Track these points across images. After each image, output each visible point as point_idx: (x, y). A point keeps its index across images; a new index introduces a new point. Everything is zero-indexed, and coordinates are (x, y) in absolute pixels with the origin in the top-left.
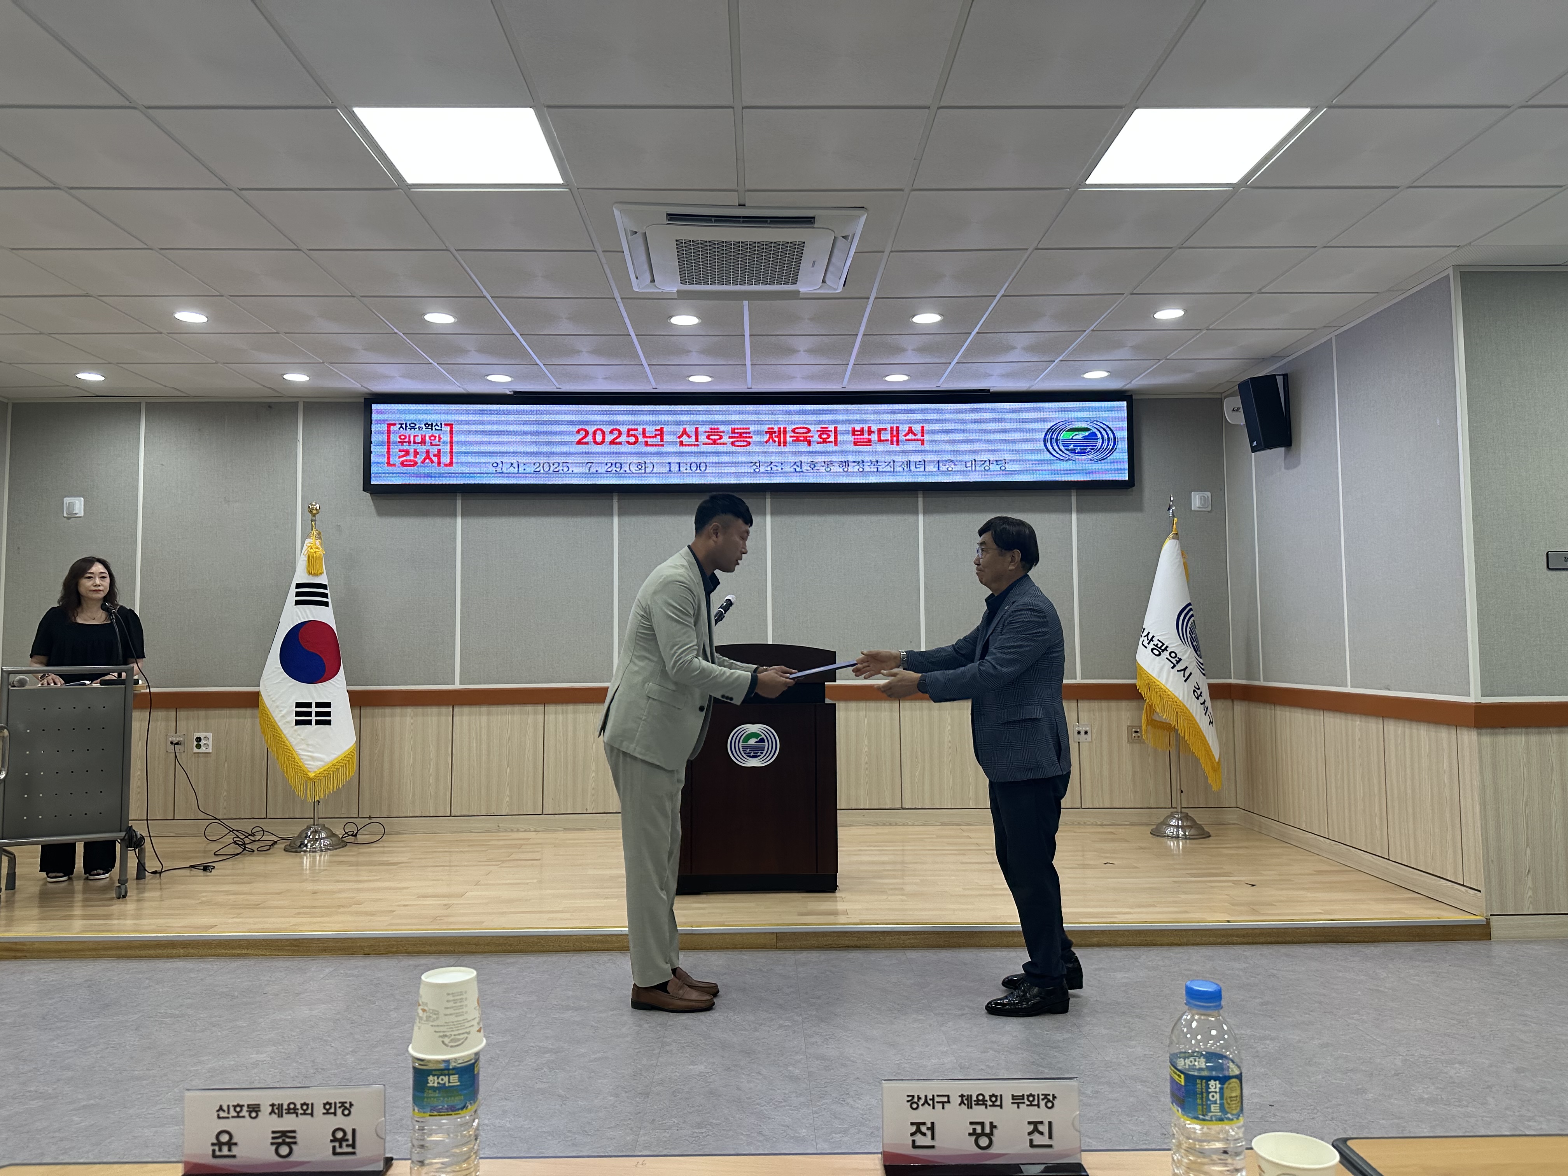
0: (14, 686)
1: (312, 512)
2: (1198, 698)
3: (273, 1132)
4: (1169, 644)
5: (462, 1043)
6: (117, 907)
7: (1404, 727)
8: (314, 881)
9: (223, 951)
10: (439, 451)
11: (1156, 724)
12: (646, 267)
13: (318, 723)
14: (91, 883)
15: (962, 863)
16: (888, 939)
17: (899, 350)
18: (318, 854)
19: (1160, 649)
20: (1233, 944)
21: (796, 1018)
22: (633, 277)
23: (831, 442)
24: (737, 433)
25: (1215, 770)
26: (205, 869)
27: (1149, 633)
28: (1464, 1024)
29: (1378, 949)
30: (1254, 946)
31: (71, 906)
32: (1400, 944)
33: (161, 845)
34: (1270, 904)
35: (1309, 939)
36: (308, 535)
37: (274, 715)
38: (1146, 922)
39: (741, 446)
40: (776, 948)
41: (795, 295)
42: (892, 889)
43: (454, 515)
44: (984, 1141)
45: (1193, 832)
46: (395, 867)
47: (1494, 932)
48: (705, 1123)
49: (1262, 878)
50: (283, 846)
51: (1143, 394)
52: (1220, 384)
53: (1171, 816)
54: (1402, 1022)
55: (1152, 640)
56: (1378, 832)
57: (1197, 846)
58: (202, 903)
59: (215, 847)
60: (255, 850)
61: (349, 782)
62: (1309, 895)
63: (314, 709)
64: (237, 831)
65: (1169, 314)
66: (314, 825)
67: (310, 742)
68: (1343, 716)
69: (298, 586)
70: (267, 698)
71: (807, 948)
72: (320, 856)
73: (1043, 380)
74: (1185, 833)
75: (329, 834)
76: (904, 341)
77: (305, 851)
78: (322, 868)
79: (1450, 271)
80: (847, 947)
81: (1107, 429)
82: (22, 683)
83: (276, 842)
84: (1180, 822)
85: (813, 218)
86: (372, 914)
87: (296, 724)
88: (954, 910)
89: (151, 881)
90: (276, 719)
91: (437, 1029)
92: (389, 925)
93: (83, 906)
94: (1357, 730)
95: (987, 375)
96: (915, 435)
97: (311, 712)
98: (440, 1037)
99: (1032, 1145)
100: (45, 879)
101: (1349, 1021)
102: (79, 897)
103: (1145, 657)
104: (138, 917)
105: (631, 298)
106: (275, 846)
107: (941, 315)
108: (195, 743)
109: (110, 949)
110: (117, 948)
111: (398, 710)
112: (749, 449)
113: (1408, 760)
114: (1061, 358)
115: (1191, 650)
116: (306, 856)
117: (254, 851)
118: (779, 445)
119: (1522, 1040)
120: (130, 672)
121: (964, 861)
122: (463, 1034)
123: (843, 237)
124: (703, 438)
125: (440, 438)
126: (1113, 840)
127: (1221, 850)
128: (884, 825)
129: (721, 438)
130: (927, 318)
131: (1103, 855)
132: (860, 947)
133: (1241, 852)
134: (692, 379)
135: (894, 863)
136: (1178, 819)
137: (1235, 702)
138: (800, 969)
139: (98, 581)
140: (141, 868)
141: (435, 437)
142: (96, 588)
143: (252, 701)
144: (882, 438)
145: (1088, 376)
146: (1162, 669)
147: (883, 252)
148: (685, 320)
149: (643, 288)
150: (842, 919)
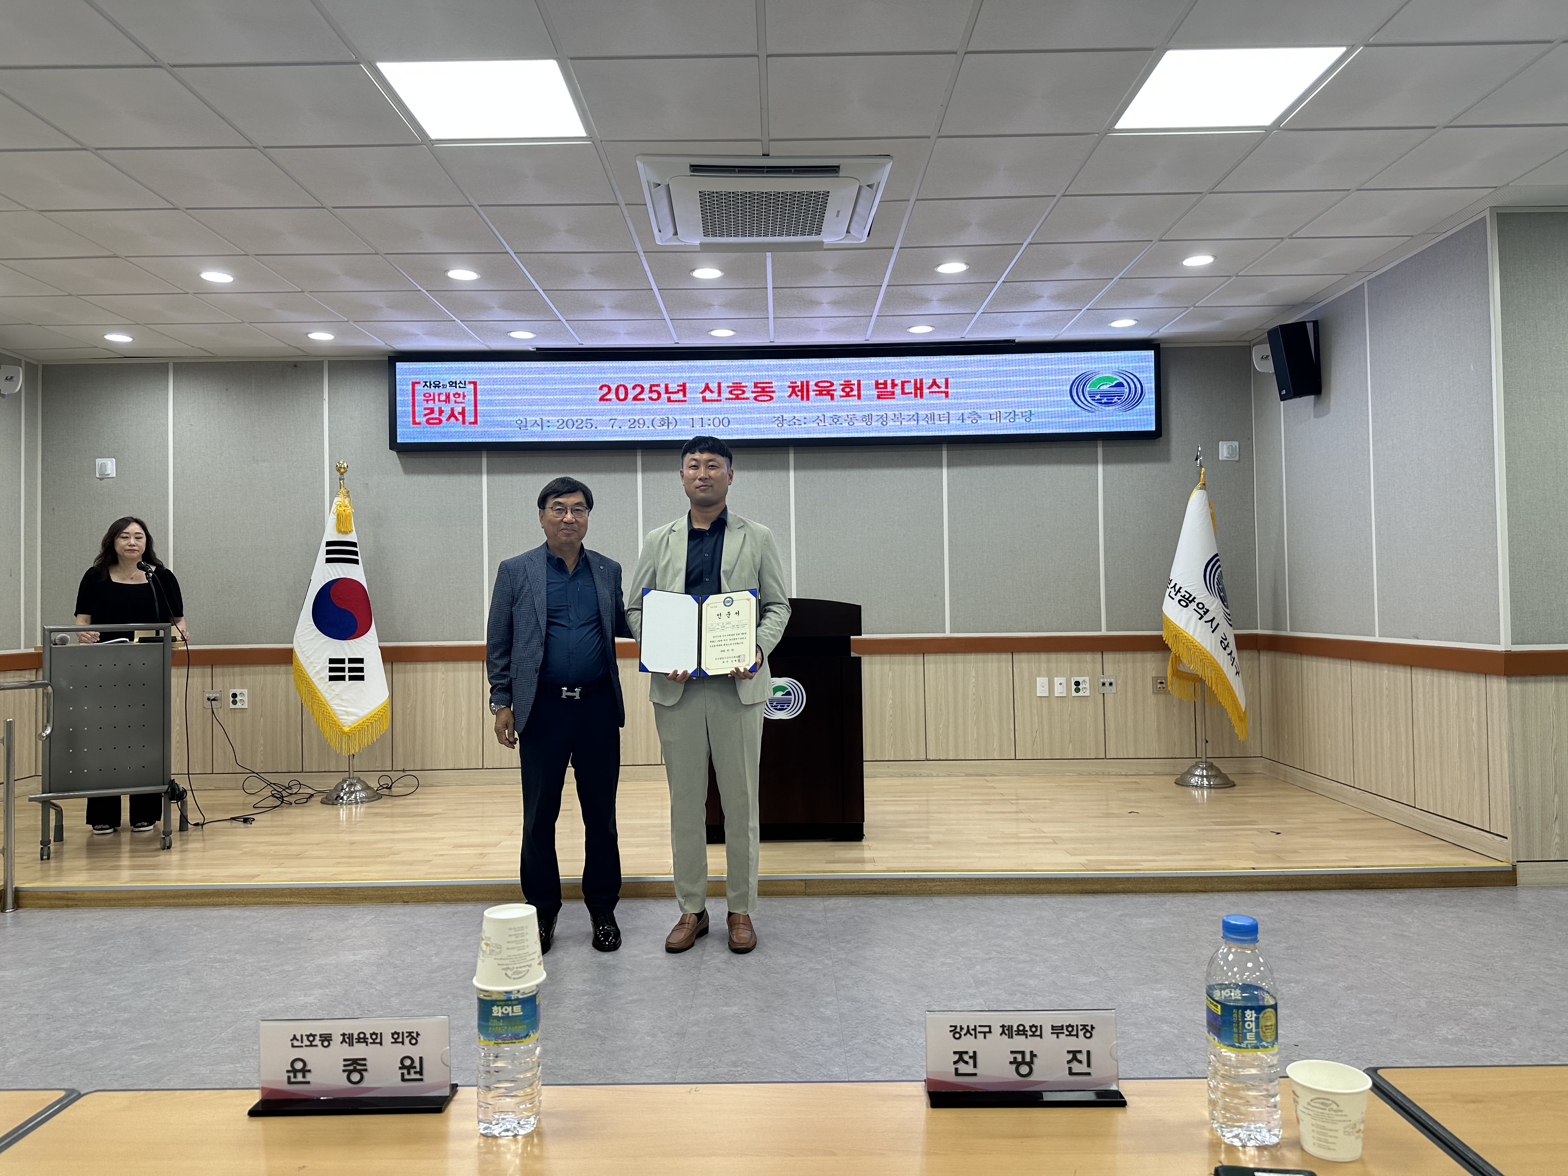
0: (56, 644)
1: (341, 471)
2: (1225, 649)
3: (345, 1060)
4: (1197, 595)
5: (524, 976)
6: (163, 857)
7: (1433, 676)
8: (350, 832)
9: (267, 899)
10: (463, 409)
11: (1179, 674)
12: (669, 219)
13: (351, 678)
14: (136, 834)
15: (987, 812)
16: (915, 886)
17: (924, 300)
18: (353, 807)
19: (1187, 601)
20: (1258, 890)
21: (827, 962)
22: (656, 231)
23: (855, 396)
24: (760, 387)
25: (1241, 720)
26: (246, 821)
27: (1176, 584)
28: (1489, 968)
29: (1403, 895)
30: (1279, 893)
31: (117, 856)
32: (1425, 890)
33: (203, 798)
34: (1295, 852)
35: (1334, 885)
36: (337, 494)
37: (308, 671)
38: (1171, 869)
39: (764, 401)
40: (806, 894)
41: (819, 246)
42: (917, 838)
43: (479, 472)
44: (1024, 1070)
45: (1218, 781)
46: (430, 818)
47: (1520, 878)
48: (740, 1062)
49: (1288, 826)
50: (320, 799)
51: (1173, 343)
52: (1248, 332)
53: (1196, 766)
54: (1427, 965)
55: (1179, 591)
56: (1404, 780)
57: (1223, 795)
58: (245, 853)
59: (255, 800)
60: (293, 803)
61: (382, 736)
62: (1334, 842)
63: (347, 665)
64: (274, 784)
65: (1199, 261)
66: (349, 778)
67: (344, 697)
68: (1371, 665)
69: (329, 544)
70: (300, 655)
71: (836, 894)
72: (356, 808)
73: (1070, 329)
74: (1210, 782)
75: (364, 786)
76: (927, 291)
77: (341, 804)
78: (358, 819)
79: (1487, 213)
80: (874, 894)
81: (1135, 380)
82: (64, 641)
83: (312, 795)
84: (1205, 771)
85: (838, 167)
86: (411, 863)
87: (330, 680)
88: (980, 858)
89: (195, 833)
90: (310, 675)
91: (501, 962)
92: (427, 874)
93: (131, 857)
94: (1385, 679)
95: (1013, 325)
96: (939, 387)
97: (344, 668)
98: (503, 969)
99: (1071, 1073)
100: (91, 831)
101: (1374, 965)
102: (126, 848)
103: (1171, 608)
104: (182, 867)
105: (653, 252)
106: (312, 799)
107: (967, 264)
108: (231, 699)
109: (158, 898)
110: (165, 897)
111: (429, 666)
112: (771, 404)
113: (1436, 708)
114: (1087, 307)
115: (1218, 601)
116: (343, 808)
117: (291, 804)
118: (802, 399)
119: (1547, 984)
120: (168, 631)
121: (989, 810)
122: (524, 966)
123: (868, 186)
124: (725, 395)
125: (464, 396)
126: (1137, 790)
127: (1247, 799)
128: (909, 776)
129: (744, 392)
130: (953, 268)
131: (1127, 804)
132: (887, 894)
133: (1266, 800)
134: (714, 333)
135: (919, 813)
136: (1203, 769)
137: (1261, 653)
138: (829, 915)
139: (133, 541)
140: (184, 820)
141: (459, 395)
142: (130, 548)
143: (286, 657)
144: (906, 391)
145: (1115, 324)
146: (1189, 619)
147: (909, 200)
148: (707, 273)
149: (666, 241)
150: (869, 867)
